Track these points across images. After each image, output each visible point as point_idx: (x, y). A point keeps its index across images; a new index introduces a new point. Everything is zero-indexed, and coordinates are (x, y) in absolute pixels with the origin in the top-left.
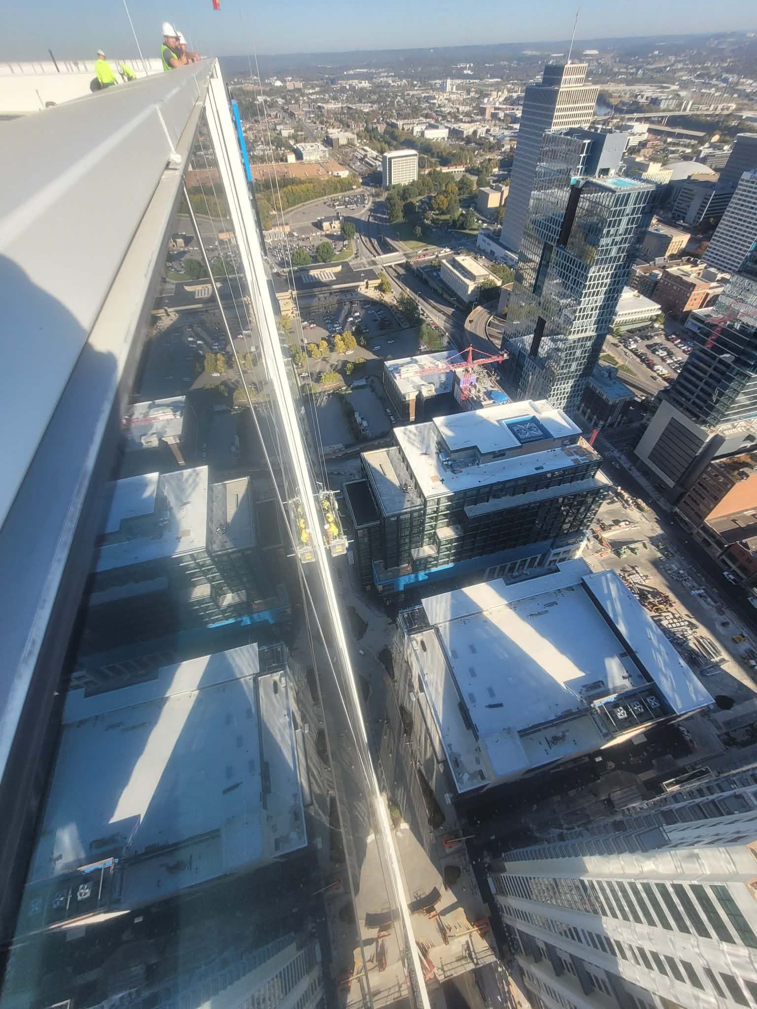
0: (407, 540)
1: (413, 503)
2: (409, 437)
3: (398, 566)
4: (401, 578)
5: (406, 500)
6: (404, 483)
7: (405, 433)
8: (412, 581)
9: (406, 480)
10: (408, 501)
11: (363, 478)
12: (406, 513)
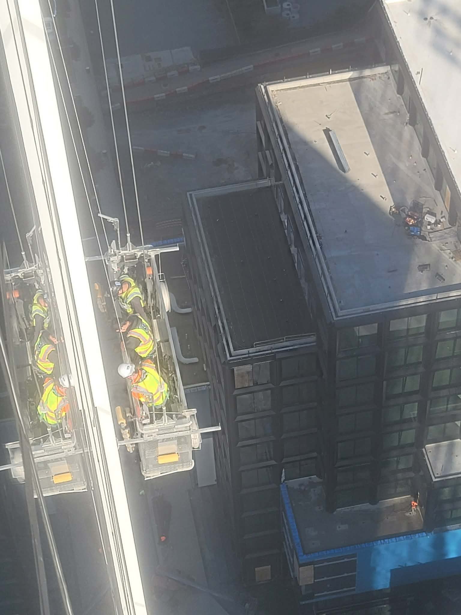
0: (412, 411)
1: (439, 276)
2: (439, 32)
3: (374, 500)
4: (381, 547)
5: (416, 262)
6: (409, 202)
7: (424, 17)
8: (423, 558)
9: (419, 191)
10: (423, 267)
11: (261, 176)
12: (413, 311)
